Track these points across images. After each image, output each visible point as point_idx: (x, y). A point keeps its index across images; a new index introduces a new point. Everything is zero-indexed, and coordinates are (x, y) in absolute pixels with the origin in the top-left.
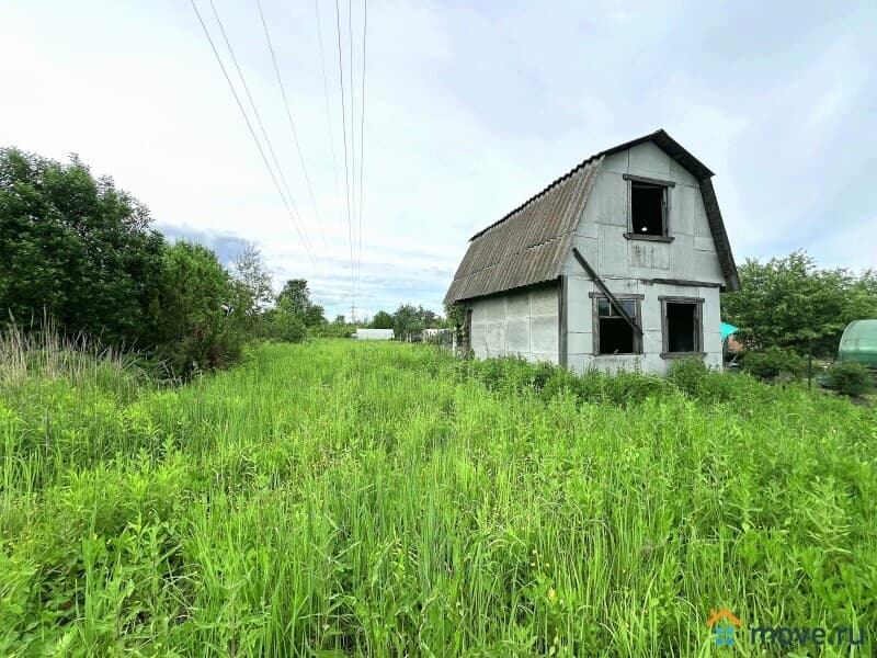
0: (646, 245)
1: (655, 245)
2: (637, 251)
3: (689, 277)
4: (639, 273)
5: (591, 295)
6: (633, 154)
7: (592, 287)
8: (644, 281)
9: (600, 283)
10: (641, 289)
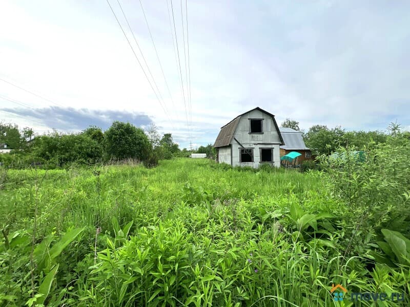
0: (255, 135)
1: (258, 135)
2: (253, 137)
3: (270, 142)
4: (253, 142)
5: (239, 148)
6: (251, 113)
7: (239, 146)
8: (255, 144)
9: (241, 145)
10: (254, 146)
